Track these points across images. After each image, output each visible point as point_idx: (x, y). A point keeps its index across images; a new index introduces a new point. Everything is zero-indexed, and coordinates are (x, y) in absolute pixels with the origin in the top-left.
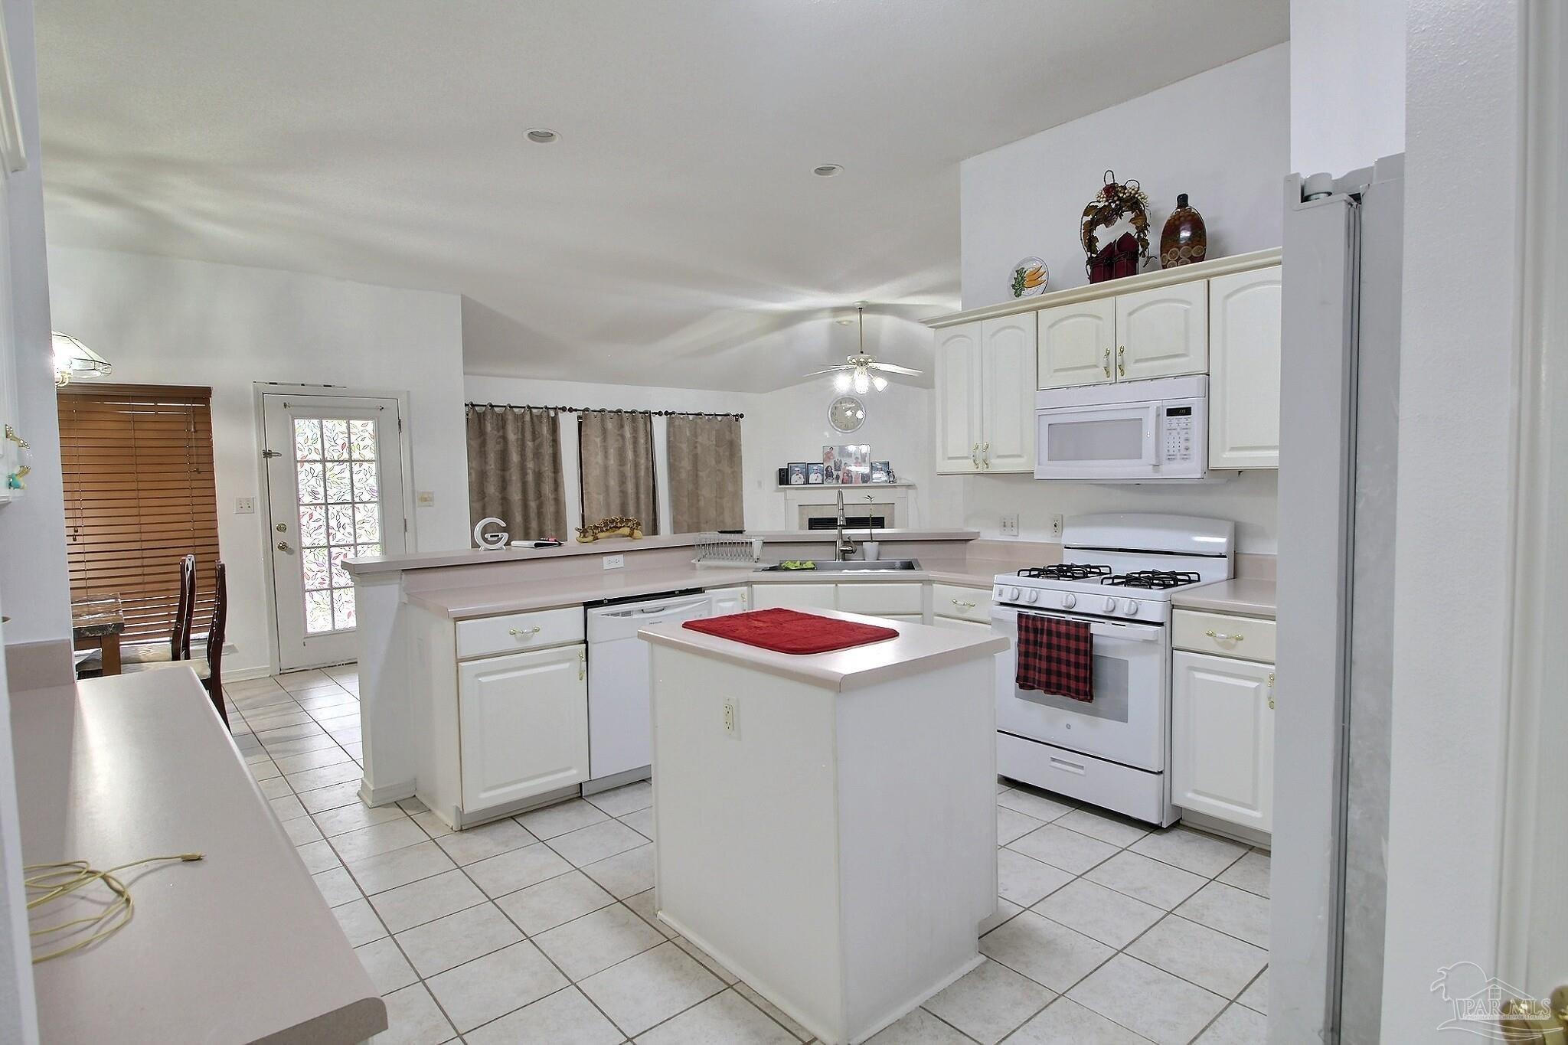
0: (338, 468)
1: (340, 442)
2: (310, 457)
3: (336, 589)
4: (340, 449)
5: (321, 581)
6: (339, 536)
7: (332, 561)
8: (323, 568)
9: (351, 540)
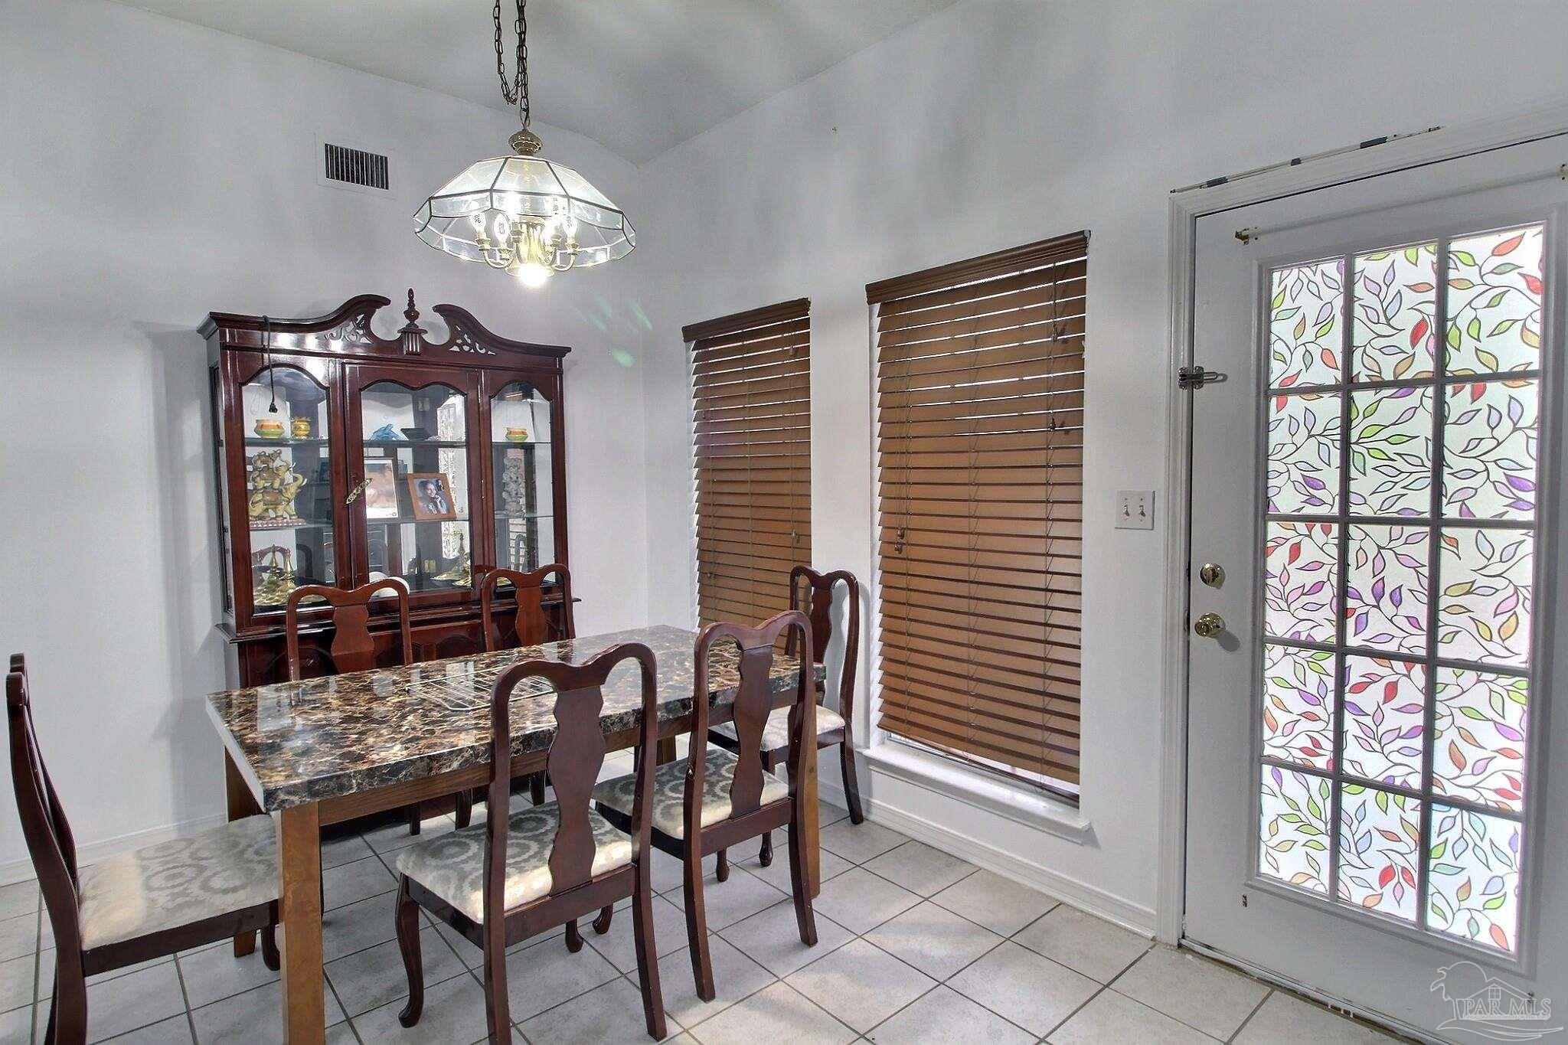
0: (1391, 407)
1: (1408, 320)
2: (1305, 379)
3: (1353, 781)
4: (1406, 344)
5: (1309, 744)
6: (1377, 623)
7: (1348, 697)
8: (1318, 710)
9: (1418, 643)
